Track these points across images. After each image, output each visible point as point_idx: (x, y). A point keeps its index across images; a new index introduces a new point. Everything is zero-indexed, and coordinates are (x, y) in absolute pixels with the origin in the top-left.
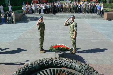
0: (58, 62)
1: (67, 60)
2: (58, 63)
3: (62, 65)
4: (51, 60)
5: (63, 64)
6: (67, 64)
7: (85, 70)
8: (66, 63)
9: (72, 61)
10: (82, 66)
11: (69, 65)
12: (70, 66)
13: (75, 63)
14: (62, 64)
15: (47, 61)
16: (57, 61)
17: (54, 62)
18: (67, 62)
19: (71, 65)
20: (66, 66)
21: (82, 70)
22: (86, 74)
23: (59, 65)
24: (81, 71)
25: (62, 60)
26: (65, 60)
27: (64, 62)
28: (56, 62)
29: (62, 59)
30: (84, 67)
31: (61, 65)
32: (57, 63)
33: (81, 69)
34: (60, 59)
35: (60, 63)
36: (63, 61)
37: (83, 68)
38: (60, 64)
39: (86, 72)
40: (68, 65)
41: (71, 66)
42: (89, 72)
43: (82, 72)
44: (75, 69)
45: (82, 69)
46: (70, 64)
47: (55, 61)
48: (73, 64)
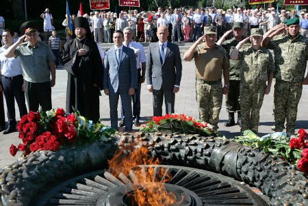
0: (166, 145)
1: (194, 138)
2: (166, 149)
3: (179, 156)
4: (144, 138)
5: (183, 152)
6: (196, 151)
7: (256, 165)
8: (193, 148)
9: (214, 141)
10: (246, 155)
11: (202, 156)
12: (206, 160)
13: (223, 147)
14: (177, 154)
15: (130, 139)
16: (161, 143)
17: (153, 145)
18: (196, 145)
19: (209, 155)
20: (191, 157)
21: (244, 169)
22: (259, 177)
23: (168, 157)
24: (241, 173)
25: (179, 140)
26: (189, 141)
27: (187, 145)
28: (157, 145)
29: (179, 137)
30: (254, 156)
31: (174, 155)
32: (162, 147)
33: (244, 164)
34: (171, 137)
35: (174, 150)
36: (182, 142)
37: (250, 159)
38: (172, 153)
39: (261, 170)
40: (198, 155)
41: (209, 159)
42: (270, 168)
43: (246, 173)
44: (223, 169)
45: (246, 162)
46: (207, 152)
47: (154, 143)
48: (217, 151)
